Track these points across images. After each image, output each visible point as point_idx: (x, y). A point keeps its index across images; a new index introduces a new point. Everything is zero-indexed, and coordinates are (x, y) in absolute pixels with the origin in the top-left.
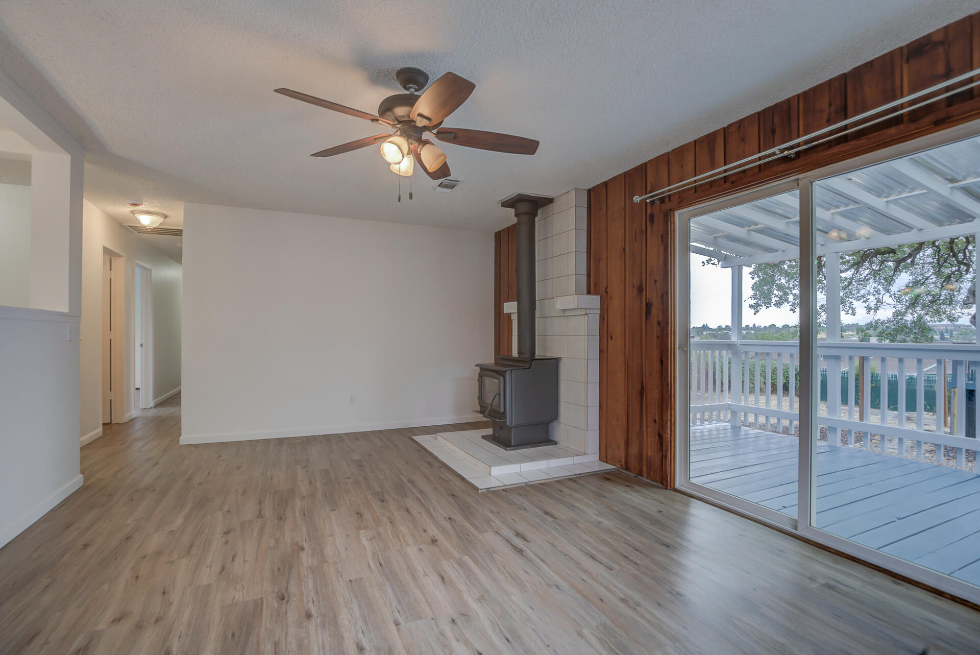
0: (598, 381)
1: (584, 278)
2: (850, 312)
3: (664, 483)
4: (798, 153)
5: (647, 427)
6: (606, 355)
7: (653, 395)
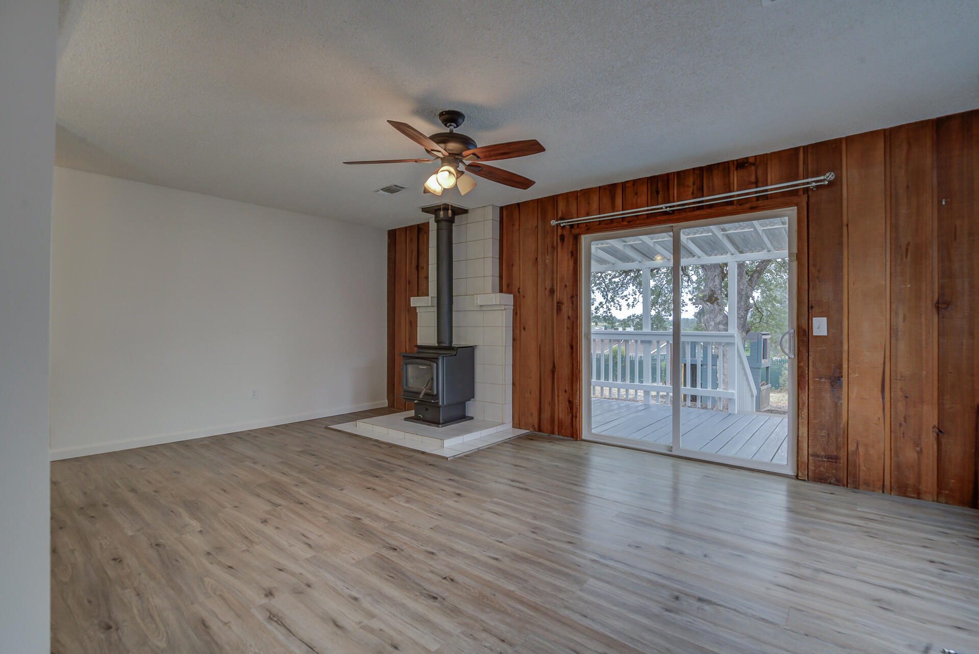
0: (512, 364)
1: (497, 279)
2: (619, 308)
3: (575, 436)
4: (673, 211)
5: (558, 396)
6: (518, 342)
7: (564, 371)
